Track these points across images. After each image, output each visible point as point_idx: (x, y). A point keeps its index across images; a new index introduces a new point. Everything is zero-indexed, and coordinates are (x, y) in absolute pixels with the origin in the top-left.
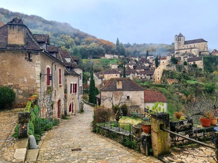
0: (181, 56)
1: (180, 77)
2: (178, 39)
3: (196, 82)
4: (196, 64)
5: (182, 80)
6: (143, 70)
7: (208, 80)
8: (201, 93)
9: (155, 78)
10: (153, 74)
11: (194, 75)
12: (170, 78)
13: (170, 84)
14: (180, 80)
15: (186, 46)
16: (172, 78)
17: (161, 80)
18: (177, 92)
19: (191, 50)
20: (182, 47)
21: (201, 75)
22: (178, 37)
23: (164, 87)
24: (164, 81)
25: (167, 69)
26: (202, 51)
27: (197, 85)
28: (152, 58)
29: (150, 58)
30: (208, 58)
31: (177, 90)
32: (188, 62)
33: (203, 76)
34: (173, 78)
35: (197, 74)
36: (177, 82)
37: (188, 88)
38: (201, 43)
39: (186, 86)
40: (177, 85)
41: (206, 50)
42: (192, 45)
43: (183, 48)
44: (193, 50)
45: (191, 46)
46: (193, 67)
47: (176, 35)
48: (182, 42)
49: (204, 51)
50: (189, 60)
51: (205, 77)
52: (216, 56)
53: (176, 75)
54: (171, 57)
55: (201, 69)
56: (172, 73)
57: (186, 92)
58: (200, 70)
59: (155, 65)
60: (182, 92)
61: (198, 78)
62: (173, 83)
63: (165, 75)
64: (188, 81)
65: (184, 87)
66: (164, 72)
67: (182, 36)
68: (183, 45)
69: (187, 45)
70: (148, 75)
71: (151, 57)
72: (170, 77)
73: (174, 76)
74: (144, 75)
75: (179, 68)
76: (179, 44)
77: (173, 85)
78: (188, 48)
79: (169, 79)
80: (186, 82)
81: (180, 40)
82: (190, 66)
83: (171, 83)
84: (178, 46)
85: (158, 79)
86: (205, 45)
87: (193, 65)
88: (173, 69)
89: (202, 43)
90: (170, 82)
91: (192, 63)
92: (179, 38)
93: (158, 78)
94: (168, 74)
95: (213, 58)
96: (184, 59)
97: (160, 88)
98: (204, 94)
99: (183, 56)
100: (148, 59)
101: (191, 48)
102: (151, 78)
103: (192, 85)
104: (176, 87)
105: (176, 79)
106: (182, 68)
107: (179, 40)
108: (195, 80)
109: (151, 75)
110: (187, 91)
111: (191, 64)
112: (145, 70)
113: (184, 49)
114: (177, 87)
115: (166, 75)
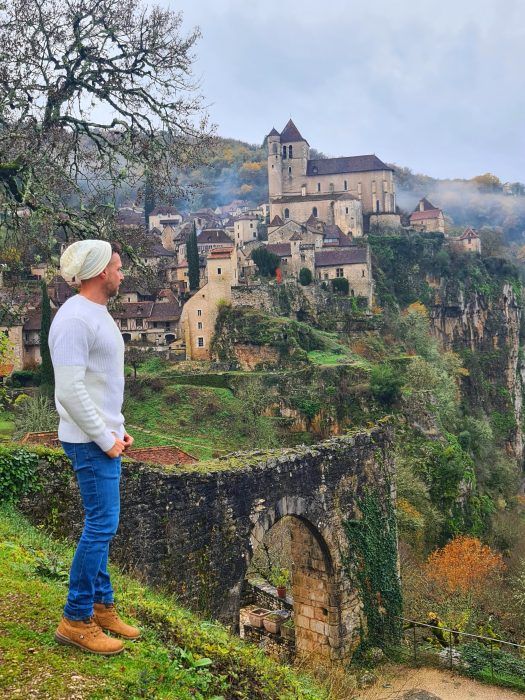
0: (292, 243)
1: (285, 337)
2: (280, 150)
3: (341, 357)
4: (345, 276)
5: (292, 351)
6: (134, 299)
7: (387, 343)
8: (359, 404)
9: (188, 338)
10: (178, 321)
11: (340, 325)
12: (246, 343)
13: (246, 368)
14: (283, 349)
15: (313, 186)
16: (253, 344)
17: (212, 350)
18: (276, 405)
19: (332, 204)
20: (297, 189)
21: (363, 326)
22: (282, 141)
23: (223, 382)
24: (223, 357)
25: (236, 303)
26: (375, 210)
27: (343, 371)
28: (173, 223)
29: (163, 223)
30: (395, 243)
31: (276, 394)
32: (316, 267)
33: (369, 329)
34: (260, 344)
35: (348, 319)
36: (274, 359)
37: (315, 384)
38: (372, 176)
39: (307, 377)
40: (274, 373)
41: (388, 208)
42: (338, 182)
43: (304, 194)
44: (340, 205)
45: (331, 185)
46: (334, 291)
47: (274, 132)
48: (300, 165)
49: (381, 209)
50: (322, 261)
51: (376, 332)
52: (426, 236)
53: (271, 330)
54: (255, 223)
55: (362, 301)
56: (254, 320)
57: (307, 404)
58: (358, 304)
59: (187, 270)
60: (293, 405)
61: (355, 336)
62: (259, 367)
63: (225, 331)
64: (313, 356)
65: (299, 381)
66: (226, 316)
67: (299, 138)
68: (304, 180)
69: (318, 180)
70: (155, 325)
71: (165, 218)
72: (248, 337)
73: (261, 337)
74: (139, 322)
75: (283, 300)
76: (287, 172)
77: (261, 374)
78: (322, 192)
79: (243, 347)
80: (307, 360)
81: (291, 157)
82: (324, 286)
83: (253, 364)
84: (284, 180)
85: (201, 344)
86: (386, 184)
87: (334, 282)
88: (256, 304)
89: (372, 174)
90: (248, 362)
91: (332, 274)
92: (288, 145)
93: (201, 340)
94: (240, 327)
95: (414, 242)
96: (303, 257)
97: (209, 391)
98: (366, 410)
99: (298, 242)
100: (155, 230)
101: (334, 196)
102: (170, 339)
103: (326, 374)
104: (269, 382)
105: (271, 345)
106: (293, 299)
107: (287, 154)
108: (338, 352)
109: (167, 325)
110: (309, 398)
111: (326, 275)
112: (141, 297)
113: (309, 198)
114: (275, 381)
115: (231, 328)
